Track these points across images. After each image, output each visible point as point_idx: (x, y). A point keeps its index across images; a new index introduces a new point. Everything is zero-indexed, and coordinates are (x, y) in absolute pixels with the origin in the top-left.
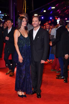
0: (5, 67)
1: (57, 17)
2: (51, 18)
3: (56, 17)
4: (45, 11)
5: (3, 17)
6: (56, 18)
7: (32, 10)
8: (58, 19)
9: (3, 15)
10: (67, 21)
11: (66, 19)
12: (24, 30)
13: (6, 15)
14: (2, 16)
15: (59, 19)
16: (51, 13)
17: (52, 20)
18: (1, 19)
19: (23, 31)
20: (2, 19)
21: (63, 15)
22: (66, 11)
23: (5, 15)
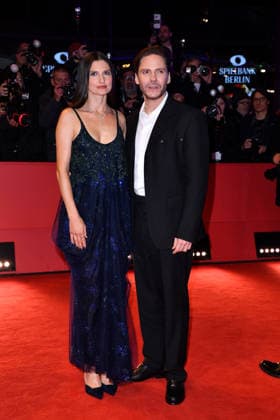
0: (255, 258)
5: (251, 76)
9: (252, 71)
12: (100, 110)
13: (263, 71)
14: (248, 75)
18: (244, 86)
20: (246, 84)
23: (258, 71)
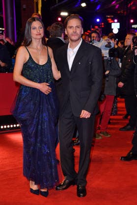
1: (112, 16)
2: (98, 20)
3: (109, 16)
4: (84, 5)
6: (110, 20)
7: (56, 4)
8: (114, 22)
10: (133, 26)
11: (132, 21)
15: (116, 21)
16: (97, 9)
17: (102, 25)
19: (37, 49)
21: (124, 12)
22: (130, 3)
